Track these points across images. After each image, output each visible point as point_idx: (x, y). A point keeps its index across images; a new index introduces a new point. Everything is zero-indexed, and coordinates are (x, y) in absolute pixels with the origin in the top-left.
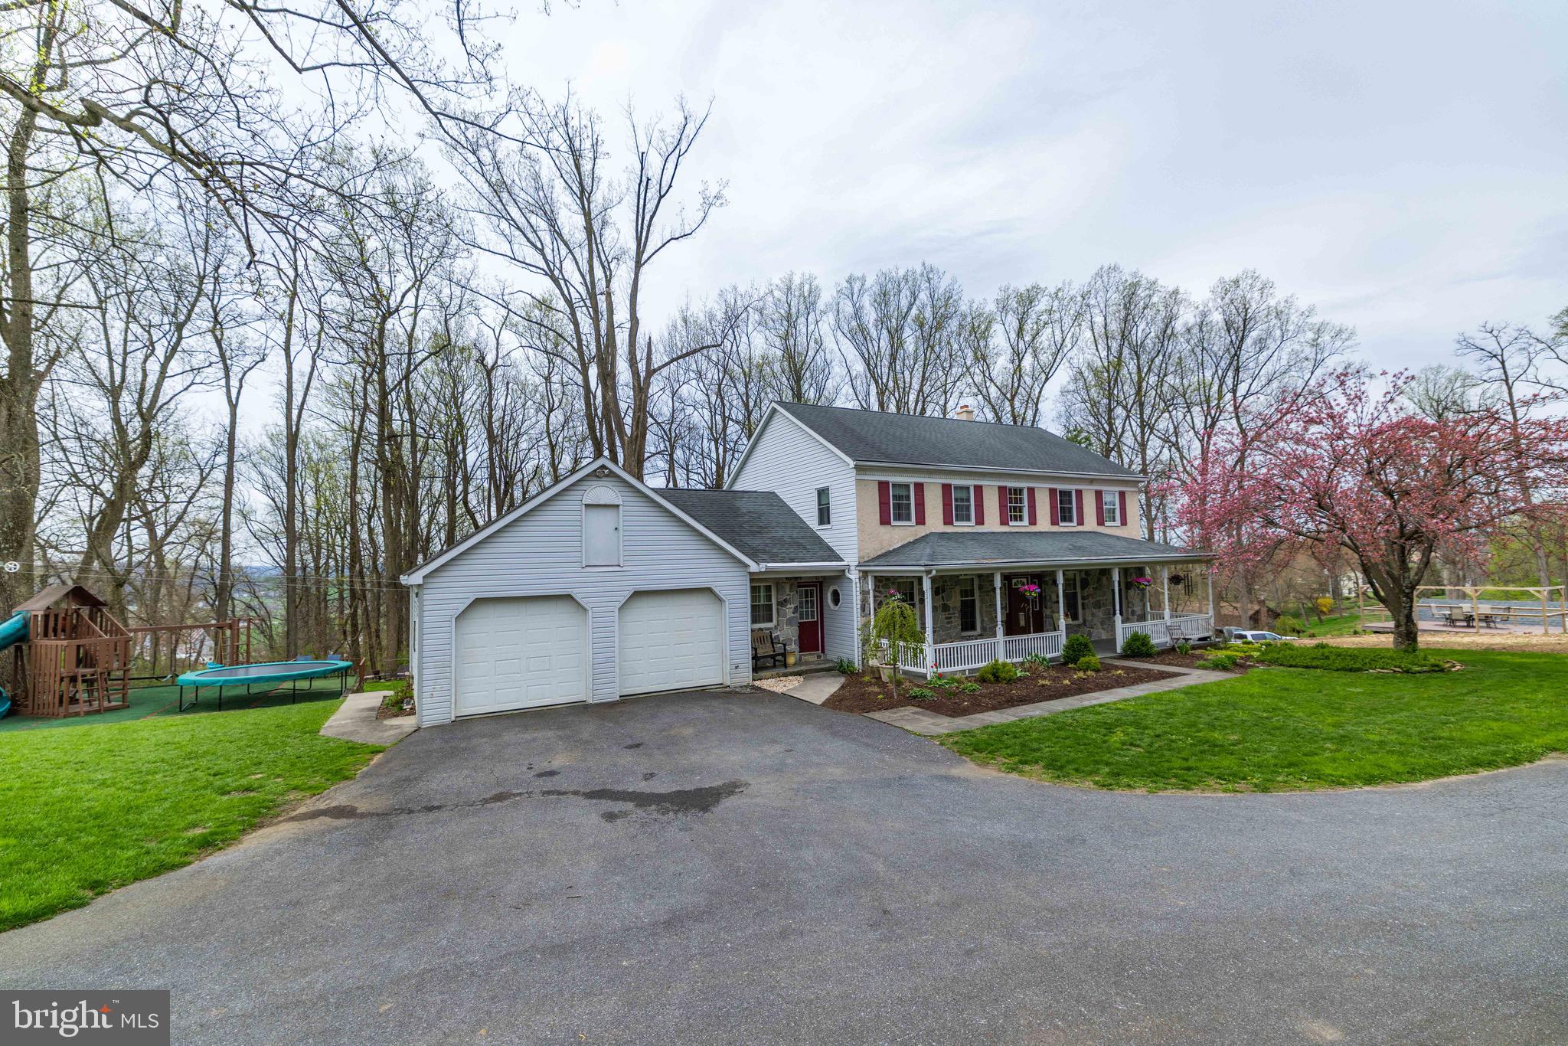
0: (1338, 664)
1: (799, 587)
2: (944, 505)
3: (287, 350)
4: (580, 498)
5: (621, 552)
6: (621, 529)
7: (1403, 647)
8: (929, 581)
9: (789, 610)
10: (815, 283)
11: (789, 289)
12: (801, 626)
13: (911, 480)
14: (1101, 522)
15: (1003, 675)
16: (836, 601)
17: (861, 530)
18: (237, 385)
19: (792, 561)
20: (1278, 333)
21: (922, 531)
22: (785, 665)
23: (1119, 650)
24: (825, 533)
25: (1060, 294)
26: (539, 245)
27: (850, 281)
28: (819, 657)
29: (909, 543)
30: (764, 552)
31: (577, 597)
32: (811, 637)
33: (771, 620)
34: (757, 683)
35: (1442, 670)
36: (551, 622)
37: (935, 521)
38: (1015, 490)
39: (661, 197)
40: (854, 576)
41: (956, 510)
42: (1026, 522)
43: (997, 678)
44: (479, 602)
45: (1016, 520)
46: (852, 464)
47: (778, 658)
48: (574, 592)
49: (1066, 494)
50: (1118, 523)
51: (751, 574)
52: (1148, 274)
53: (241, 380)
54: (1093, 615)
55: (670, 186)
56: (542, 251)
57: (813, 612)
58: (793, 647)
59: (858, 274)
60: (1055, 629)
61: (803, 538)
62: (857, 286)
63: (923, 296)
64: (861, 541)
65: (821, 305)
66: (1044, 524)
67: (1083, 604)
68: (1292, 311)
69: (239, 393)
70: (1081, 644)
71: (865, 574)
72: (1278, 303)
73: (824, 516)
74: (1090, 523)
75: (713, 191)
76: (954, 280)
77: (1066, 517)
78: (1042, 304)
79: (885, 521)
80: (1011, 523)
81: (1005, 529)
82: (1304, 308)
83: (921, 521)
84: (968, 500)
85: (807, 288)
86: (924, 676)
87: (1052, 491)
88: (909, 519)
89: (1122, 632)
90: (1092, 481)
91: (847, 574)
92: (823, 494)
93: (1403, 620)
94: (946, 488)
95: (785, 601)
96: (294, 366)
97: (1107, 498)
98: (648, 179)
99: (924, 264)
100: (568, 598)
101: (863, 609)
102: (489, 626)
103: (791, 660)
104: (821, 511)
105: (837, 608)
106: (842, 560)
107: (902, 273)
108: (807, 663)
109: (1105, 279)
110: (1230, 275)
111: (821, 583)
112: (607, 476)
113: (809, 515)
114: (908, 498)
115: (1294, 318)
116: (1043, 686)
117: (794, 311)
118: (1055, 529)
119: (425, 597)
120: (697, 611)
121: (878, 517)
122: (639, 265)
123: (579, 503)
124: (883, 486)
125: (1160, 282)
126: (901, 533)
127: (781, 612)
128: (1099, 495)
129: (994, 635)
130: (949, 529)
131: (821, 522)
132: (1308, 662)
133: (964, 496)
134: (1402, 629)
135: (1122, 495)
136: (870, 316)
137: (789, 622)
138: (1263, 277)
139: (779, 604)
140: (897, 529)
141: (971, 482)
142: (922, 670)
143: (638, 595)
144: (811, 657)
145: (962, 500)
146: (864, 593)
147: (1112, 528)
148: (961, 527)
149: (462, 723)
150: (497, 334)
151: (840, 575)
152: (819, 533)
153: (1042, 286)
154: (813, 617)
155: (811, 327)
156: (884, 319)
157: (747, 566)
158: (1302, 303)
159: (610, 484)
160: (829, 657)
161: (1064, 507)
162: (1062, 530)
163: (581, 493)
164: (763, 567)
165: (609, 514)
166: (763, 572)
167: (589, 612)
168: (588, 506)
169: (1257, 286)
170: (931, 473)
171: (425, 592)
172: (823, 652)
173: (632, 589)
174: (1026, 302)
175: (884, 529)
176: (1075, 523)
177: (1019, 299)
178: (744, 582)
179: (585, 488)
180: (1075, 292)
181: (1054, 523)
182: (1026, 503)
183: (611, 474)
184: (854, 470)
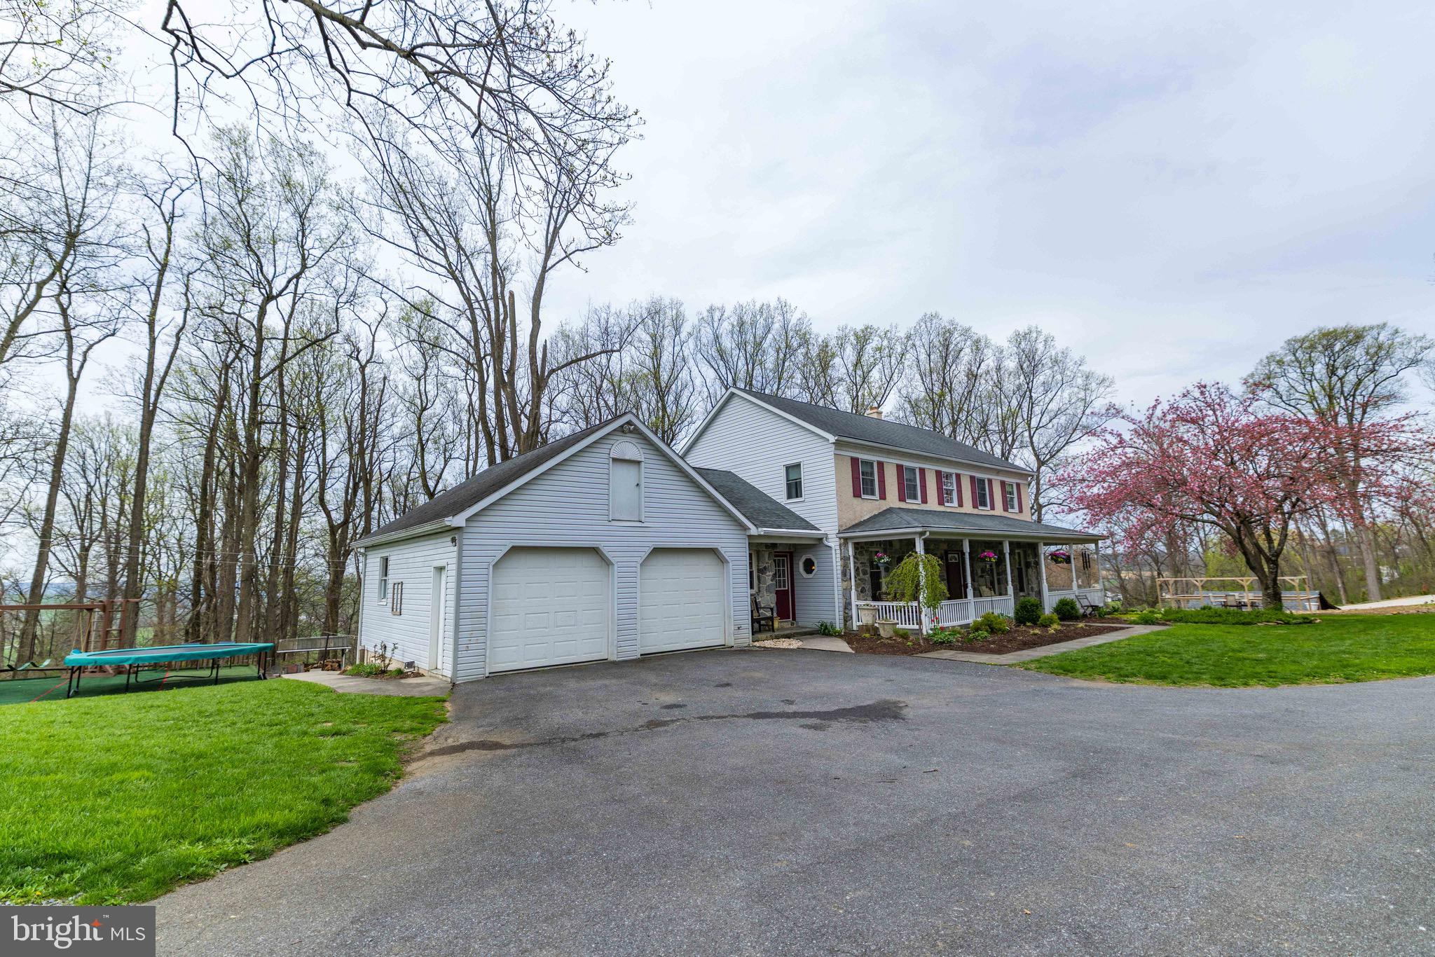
1: (776, 556)
2: (899, 484)
3: (151, 325)
4: (607, 451)
5: (643, 509)
6: (643, 485)
7: (1272, 605)
8: (922, 542)
9: (767, 578)
10: (681, 308)
12: (777, 593)
13: (874, 458)
14: (1005, 508)
15: (997, 627)
16: (810, 569)
17: (839, 502)
18: (82, 357)
19: (780, 527)
20: (1059, 377)
21: (884, 505)
22: (774, 629)
24: (795, 506)
25: (889, 335)
27: (711, 310)
28: (792, 624)
29: (875, 516)
30: (757, 518)
31: (605, 550)
32: (786, 605)
34: (757, 644)
35: (1311, 622)
36: (579, 572)
37: (892, 500)
38: (947, 475)
40: (834, 543)
41: (907, 489)
42: (955, 504)
43: (992, 630)
44: (515, 550)
45: (948, 501)
46: (832, 439)
47: (763, 622)
48: (600, 545)
49: (982, 481)
50: (1017, 509)
51: (750, 537)
52: (962, 321)
53: (87, 352)
56: (444, 250)
57: (784, 581)
59: (718, 304)
60: (1006, 594)
62: (717, 315)
63: (777, 326)
64: (839, 510)
65: (686, 329)
66: (968, 507)
68: (1068, 360)
69: (82, 367)
70: (1033, 605)
71: (845, 540)
72: (1057, 354)
73: (794, 489)
74: (999, 509)
76: (804, 314)
77: (984, 504)
78: (875, 342)
79: (857, 494)
80: (946, 504)
81: (942, 508)
82: (1077, 358)
83: (883, 495)
84: (915, 481)
85: (674, 311)
87: (972, 478)
88: (873, 493)
90: (998, 472)
91: (826, 543)
92: (793, 469)
93: (1270, 582)
94: (900, 468)
95: (765, 568)
96: (157, 341)
97: (1008, 489)
99: (778, 299)
100: (594, 551)
101: (844, 573)
102: (522, 573)
103: (776, 625)
104: (789, 486)
105: (810, 576)
106: (818, 529)
107: (758, 307)
108: (785, 628)
109: (929, 324)
110: (1023, 329)
111: (793, 554)
112: (630, 432)
113: (776, 490)
114: (872, 474)
115: (1070, 364)
117: (659, 333)
118: (975, 511)
119: (465, 542)
120: (703, 570)
121: (851, 489)
122: (545, 270)
123: (607, 456)
124: (854, 461)
125: (973, 330)
126: (868, 507)
127: (762, 579)
128: (1003, 484)
129: (966, 597)
130: (903, 505)
131: (789, 497)
132: (1206, 619)
133: (913, 477)
134: (1270, 591)
135: (1018, 486)
136: (728, 343)
137: (768, 589)
138: (1045, 332)
139: (759, 571)
140: (866, 502)
141: (916, 465)
143: (658, 551)
144: (787, 624)
145: (910, 480)
146: (845, 559)
147: (1013, 513)
148: (910, 504)
149: (497, 678)
150: (373, 330)
151: (819, 542)
152: (788, 507)
153: (876, 327)
154: (785, 586)
157: (745, 528)
158: (1075, 355)
159: (634, 441)
160: (799, 624)
161: (981, 493)
162: (981, 512)
163: (609, 446)
164: (762, 531)
165: (632, 471)
166: (760, 536)
167: (616, 566)
168: (615, 460)
169: (1041, 339)
170: (889, 453)
171: (465, 536)
172: (794, 619)
173: (652, 546)
174: (862, 339)
175: (857, 501)
176: (989, 508)
177: (856, 335)
178: (743, 545)
179: (612, 442)
180: (902, 334)
181: (975, 507)
182: (955, 488)
183: (637, 432)
184: (833, 446)
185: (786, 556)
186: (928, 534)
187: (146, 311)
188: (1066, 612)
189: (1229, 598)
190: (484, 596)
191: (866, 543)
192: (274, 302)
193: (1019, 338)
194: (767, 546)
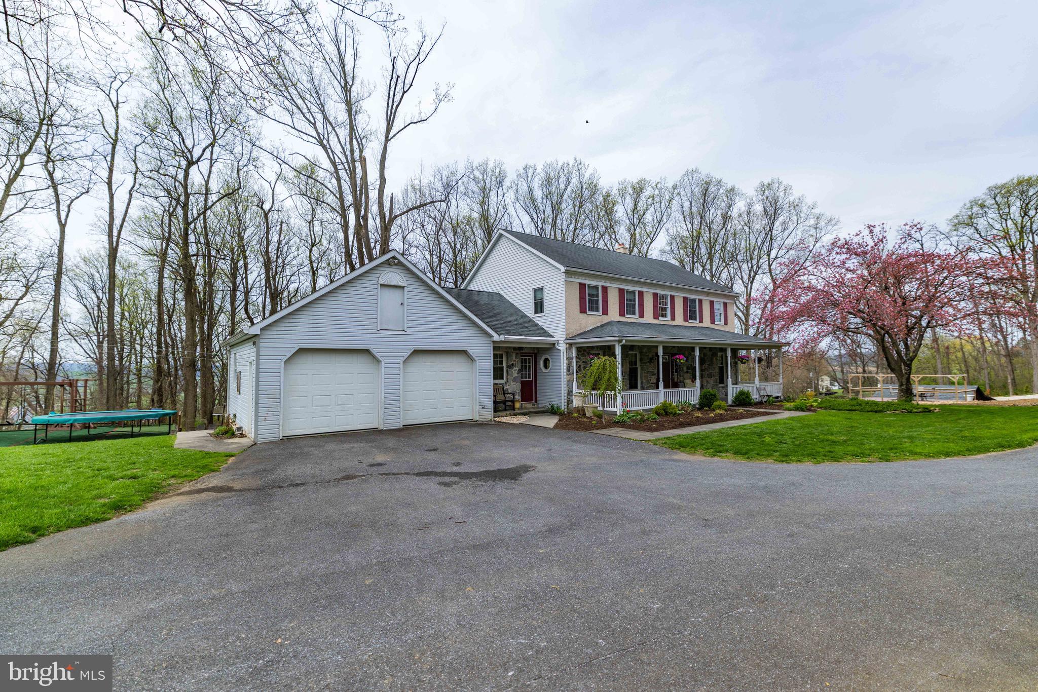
0: (867, 408)
1: (522, 356)
2: (620, 303)
3: (110, 184)
4: (376, 279)
5: (406, 321)
6: (405, 304)
7: (904, 398)
8: (620, 348)
9: (515, 372)
10: (503, 167)
11: (485, 170)
12: (522, 383)
13: (599, 283)
14: (713, 322)
15: (670, 411)
16: (546, 367)
17: (568, 316)
18: (66, 209)
19: (521, 335)
20: (795, 218)
21: (606, 319)
22: (514, 409)
23: (730, 402)
24: (539, 320)
25: (659, 186)
26: (312, 120)
27: (526, 168)
28: (533, 405)
29: (598, 327)
30: (501, 328)
31: (374, 352)
32: (529, 391)
33: (502, 378)
34: (497, 419)
35: (930, 411)
36: (356, 367)
37: (614, 313)
38: (663, 297)
39: (404, 92)
40: (562, 347)
41: (627, 307)
42: (669, 318)
43: (667, 414)
44: (302, 351)
45: (662, 316)
46: (563, 269)
47: (508, 404)
48: (371, 348)
49: (692, 301)
50: (723, 323)
51: (494, 342)
52: (716, 175)
53: (69, 206)
55: (411, 85)
56: (314, 124)
57: (529, 374)
58: (518, 397)
59: (531, 163)
60: (693, 386)
61: (524, 322)
62: (530, 173)
63: (574, 181)
64: (567, 323)
65: (507, 183)
66: (679, 320)
68: (803, 205)
69: (67, 216)
70: (711, 395)
71: (571, 345)
72: (794, 200)
73: (539, 307)
74: (707, 323)
75: (442, 91)
76: (595, 171)
77: (693, 317)
78: (648, 192)
79: (583, 311)
80: (660, 318)
81: (656, 322)
82: (810, 203)
83: (605, 312)
84: (634, 301)
85: (498, 170)
86: (615, 413)
87: (685, 299)
88: (597, 310)
89: (732, 391)
90: (708, 294)
91: (557, 347)
92: (538, 291)
93: (904, 381)
94: (621, 291)
95: (513, 365)
96: (115, 196)
97: (716, 306)
98: (398, 77)
99: (575, 159)
100: (367, 352)
101: (568, 369)
102: (309, 367)
103: (517, 405)
104: (536, 304)
105: (547, 371)
106: (553, 337)
107: (560, 165)
108: (526, 408)
109: (691, 177)
110: (767, 181)
111: (536, 355)
112: (396, 265)
113: (528, 309)
114: (597, 296)
115: (804, 209)
116: (697, 417)
117: (488, 186)
118: (686, 324)
119: (261, 345)
120: (456, 366)
121: (579, 308)
122: (387, 140)
123: (376, 283)
124: (582, 286)
125: (724, 180)
126: (592, 320)
127: (510, 373)
128: (712, 303)
129: (657, 388)
130: (622, 319)
131: (536, 312)
132: (849, 407)
133: (632, 298)
135: (725, 304)
136: (538, 194)
137: (515, 380)
138: (785, 183)
139: (508, 367)
140: (590, 317)
141: (636, 289)
142: (615, 409)
143: (417, 352)
144: (529, 405)
145: (630, 300)
146: (570, 359)
147: (719, 325)
148: (629, 318)
149: (288, 440)
151: (552, 346)
152: (534, 320)
153: (647, 179)
154: (529, 378)
155: (500, 198)
156: (547, 196)
157: (491, 336)
158: (809, 201)
159: (399, 271)
160: (540, 405)
161: (691, 312)
162: (690, 325)
163: (378, 275)
164: (502, 338)
165: (397, 293)
166: (501, 342)
167: (383, 363)
168: (382, 285)
169: (782, 188)
170: (612, 280)
171: (262, 341)
172: (536, 401)
173: (413, 348)
174: (638, 190)
175: (583, 316)
176: (698, 321)
177: (634, 188)
178: (489, 348)
179: (379, 272)
180: (670, 185)
181: (686, 320)
182: (669, 306)
183: (400, 264)
184: (564, 274)
185: (532, 356)
186: (624, 341)
187: (105, 174)
188: (743, 400)
190: (278, 383)
191: (588, 347)
192: (195, 166)
193: (764, 188)
194: (515, 348)
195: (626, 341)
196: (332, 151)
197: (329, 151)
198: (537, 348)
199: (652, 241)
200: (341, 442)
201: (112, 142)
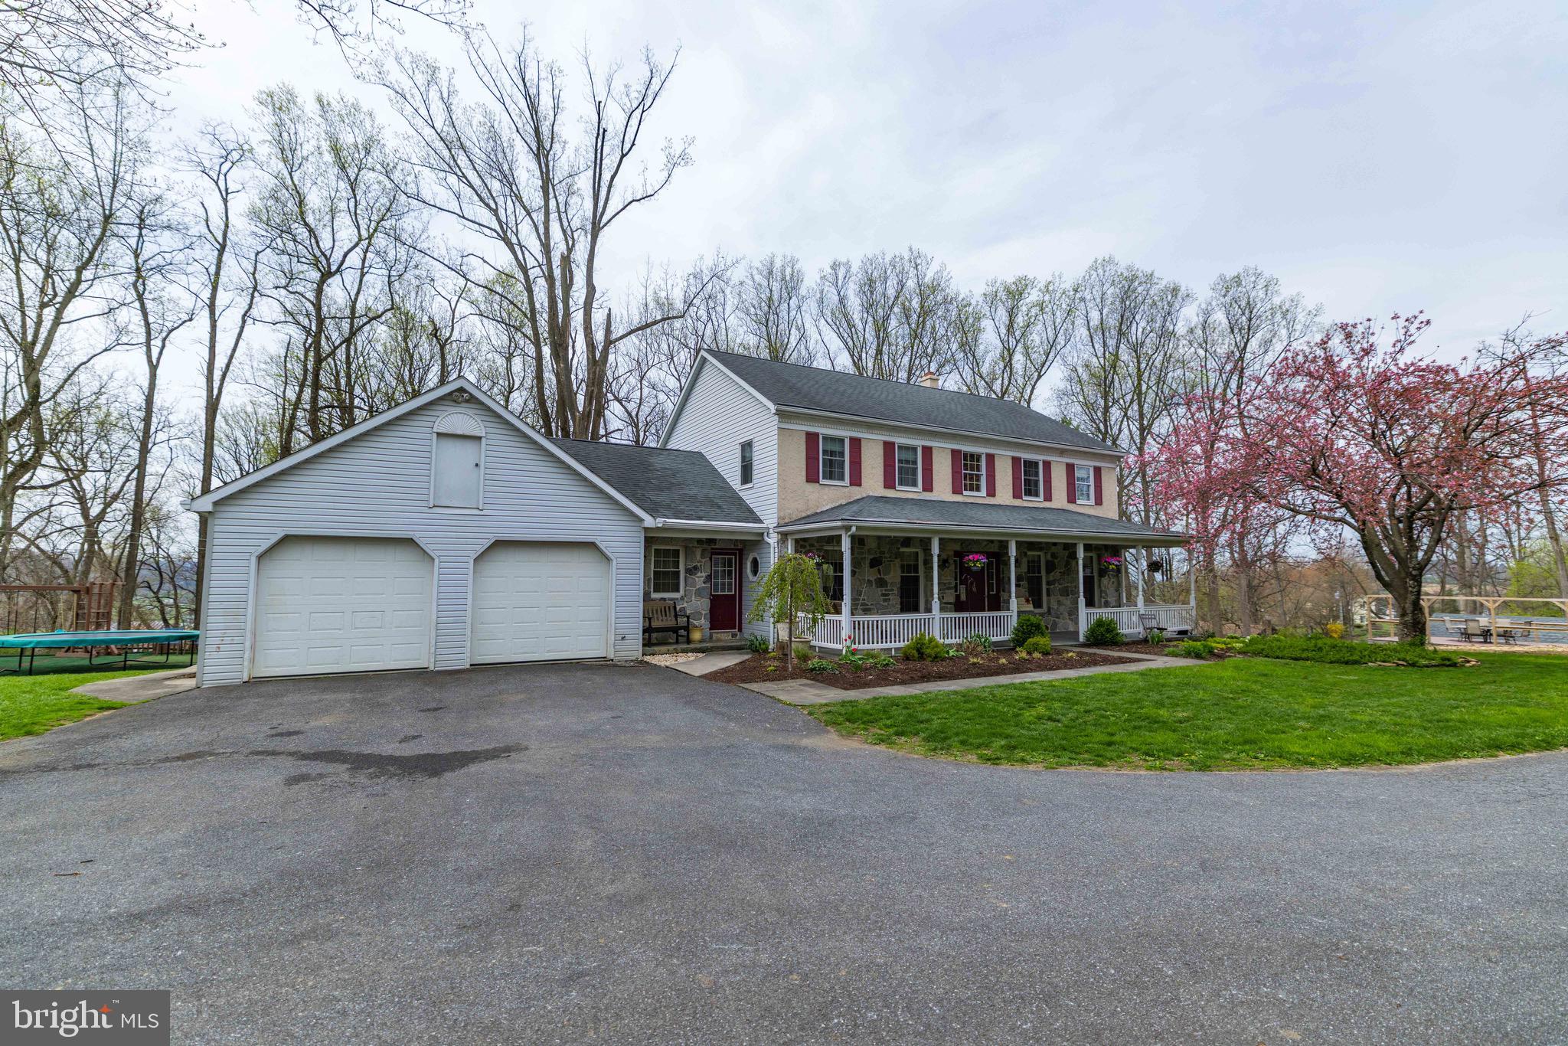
0: (1332, 656)
1: (714, 553)
2: (886, 466)
3: (212, 307)
4: (430, 424)
5: (482, 493)
6: (482, 465)
7: (1409, 639)
8: (848, 539)
9: (700, 579)
10: (797, 266)
11: (771, 273)
12: (714, 599)
13: (845, 433)
14: (1072, 499)
15: (929, 651)
16: (755, 572)
17: (782, 487)
18: (160, 344)
19: (700, 518)
20: (1284, 332)
21: (857, 493)
22: (689, 641)
23: (1082, 639)
24: (748, 496)
25: (1051, 288)
26: (491, 204)
27: (835, 266)
28: (734, 635)
29: (841, 506)
30: (668, 507)
31: (421, 542)
32: (726, 612)
33: (677, 590)
34: (647, 658)
35: (1454, 665)
36: (389, 567)
37: (873, 483)
38: (972, 456)
39: (623, 156)
40: (772, 540)
41: (900, 473)
42: (983, 492)
43: (922, 656)
44: (287, 540)
45: (971, 489)
46: (774, 409)
48: (416, 536)
49: (1032, 465)
50: (1092, 502)
51: (646, 529)
52: (1144, 266)
53: (164, 340)
54: (1059, 603)
55: (633, 144)
56: (495, 211)
57: (730, 584)
58: (704, 622)
59: (842, 259)
60: (1008, 609)
61: (721, 498)
62: (841, 273)
63: (911, 284)
64: (782, 499)
65: (803, 291)
66: (1004, 495)
67: (1048, 590)
68: (1299, 310)
69: (161, 353)
70: (1032, 625)
71: (784, 536)
72: (1284, 301)
73: (747, 475)
74: (1060, 499)
75: (677, 150)
76: (943, 266)
77: (1032, 492)
78: (1033, 296)
79: (812, 478)
80: (965, 493)
81: (958, 498)
82: (1311, 307)
83: (856, 481)
84: (915, 462)
85: (788, 271)
86: (838, 652)
87: (1016, 460)
88: (842, 478)
89: (1085, 618)
90: (1062, 452)
91: (766, 538)
92: (747, 447)
93: (1409, 607)
94: (888, 447)
95: (695, 568)
96: (218, 324)
97: (1078, 474)
98: (605, 131)
99: (911, 249)
100: (409, 542)
102: (298, 567)
103: (696, 635)
104: (744, 467)
105: (755, 578)
106: (761, 522)
107: (888, 259)
108: (719, 640)
109: (1100, 271)
111: (741, 551)
112: (467, 401)
113: (734, 476)
114: (842, 454)
115: (1301, 317)
116: (974, 664)
117: (776, 297)
118: (1017, 502)
119: (217, 529)
120: (576, 570)
121: (803, 473)
122: (596, 231)
123: (429, 430)
124: (811, 439)
125: (1156, 274)
126: (830, 495)
127: (690, 581)
128: (1070, 468)
129: (929, 610)
130: (890, 493)
131: (744, 481)
133: (910, 457)
134: (1408, 618)
135: (1098, 471)
136: (854, 304)
137: (699, 593)
138: (1267, 274)
139: (689, 571)
140: (827, 488)
141: (919, 442)
142: (838, 647)
143: (500, 545)
144: (724, 636)
145: (908, 462)
146: (783, 560)
147: (1085, 505)
148: (903, 492)
149: (257, 683)
150: (453, 306)
151: (757, 542)
152: (741, 494)
153: (1031, 276)
154: (730, 590)
155: (793, 313)
156: (869, 307)
157: (641, 520)
158: (1309, 302)
159: (471, 412)
160: (746, 636)
161: (1028, 479)
162: (1026, 504)
163: (433, 419)
164: (660, 522)
165: (469, 448)
166: (658, 529)
167: (437, 561)
168: (439, 434)
169: (1261, 283)
170: (871, 427)
171: (217, 522)
172: (740, 630)
173: (493, 537)
174: (1015, 293)
175: (811, 487)
176: (1041, 498)
177: (1009, 292)
178: (638, 539)
179: (434, 413)
180: (1068, 285)
181: (1016, 495)
182: (984, 471)
183: (473, 400)
184: (776, 417)
185: (735, 554)
186: (854, 529)
187: (207, 294)
188: (1104, 636)
189: (1471, 624)
190: (243, 591)
191: (820, 539)
192: (337, 278)
193: (1230, 285)
194: (700, 541)
195: (858, 528)
196: (521, 247)
197: (517, 248)
198: (742, 541)
199: (1039, 377)
200: (324, 690)
201: (218, 247)
